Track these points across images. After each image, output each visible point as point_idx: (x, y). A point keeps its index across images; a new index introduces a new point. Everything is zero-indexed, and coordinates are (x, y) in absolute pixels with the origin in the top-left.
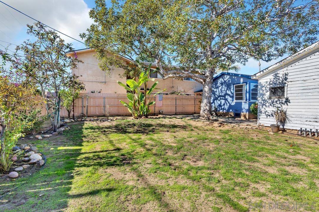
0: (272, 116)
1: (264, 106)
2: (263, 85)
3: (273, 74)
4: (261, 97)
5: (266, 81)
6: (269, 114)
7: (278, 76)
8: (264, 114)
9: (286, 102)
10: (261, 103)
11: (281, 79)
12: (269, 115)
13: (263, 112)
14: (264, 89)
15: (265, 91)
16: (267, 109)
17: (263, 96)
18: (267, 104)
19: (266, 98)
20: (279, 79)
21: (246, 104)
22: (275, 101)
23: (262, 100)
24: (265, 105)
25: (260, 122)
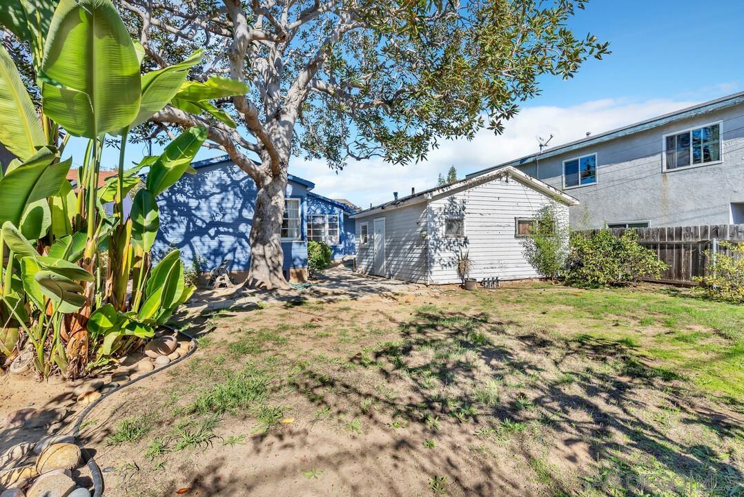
0: (450, 265)
1: (438, 250)
2: (435, 213)
3: (447, 198)
4: (433, 233)
5: (439, 206)
6: (445, 263)
7: (455, 203)
8: (438, 265)
9: (465, 243)
10: (433, 244)
11: (458, 207)
12: (446, 266)
13: (436, 260)
14: (436, 219)
15: (438, 224)
16: (442, 255)
17: (435, 233)
18: (442, 247)
19: (441, 237)
20: (456, 207)
21: (302, 246)
22: (452, 241)
23: (435, 240)
24: (439, 248)
25: (433, 278)
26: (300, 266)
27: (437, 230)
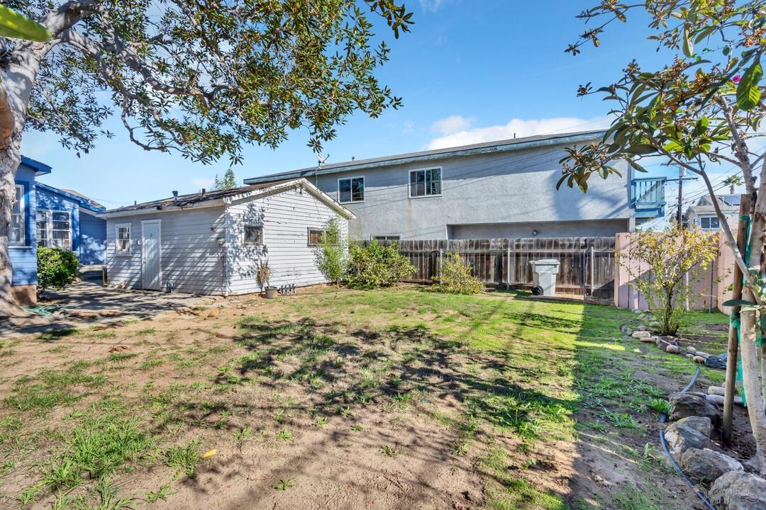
0: (249, 275)
1: (237, 259)
2: (234, 220)
3: (246, 204)
4: (232, 241)
5: (238, 212)
6: (245, 272)
7: (254, 210)
8: (237, 274)
9: (264, 251)
10: (232, 253)
11: (257, 214)
12: (245, 275)
13: (235, 269)
14: (235, 226)
15: (237, 231)
16: (241, 263)
17: (234, 241)
18: (242, 255)
19: (240, 244)
20: (255, 215)
21: (27, 254)
22: (251, 250)
23: (234, 247)
24: (238, 257)
25: (231, 288)
26: (24, 283)
27: (234, 237)
